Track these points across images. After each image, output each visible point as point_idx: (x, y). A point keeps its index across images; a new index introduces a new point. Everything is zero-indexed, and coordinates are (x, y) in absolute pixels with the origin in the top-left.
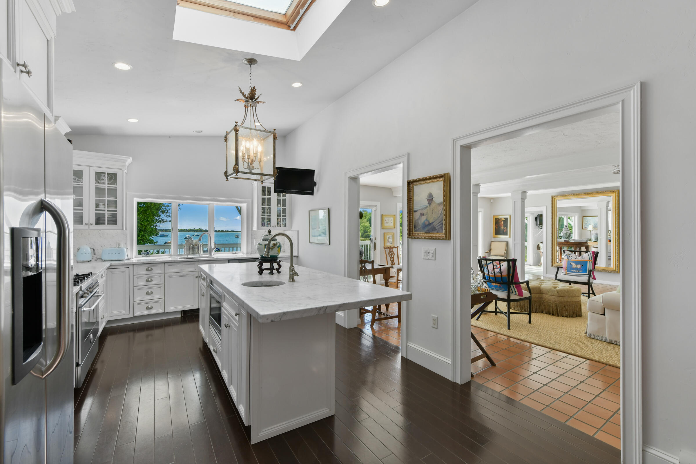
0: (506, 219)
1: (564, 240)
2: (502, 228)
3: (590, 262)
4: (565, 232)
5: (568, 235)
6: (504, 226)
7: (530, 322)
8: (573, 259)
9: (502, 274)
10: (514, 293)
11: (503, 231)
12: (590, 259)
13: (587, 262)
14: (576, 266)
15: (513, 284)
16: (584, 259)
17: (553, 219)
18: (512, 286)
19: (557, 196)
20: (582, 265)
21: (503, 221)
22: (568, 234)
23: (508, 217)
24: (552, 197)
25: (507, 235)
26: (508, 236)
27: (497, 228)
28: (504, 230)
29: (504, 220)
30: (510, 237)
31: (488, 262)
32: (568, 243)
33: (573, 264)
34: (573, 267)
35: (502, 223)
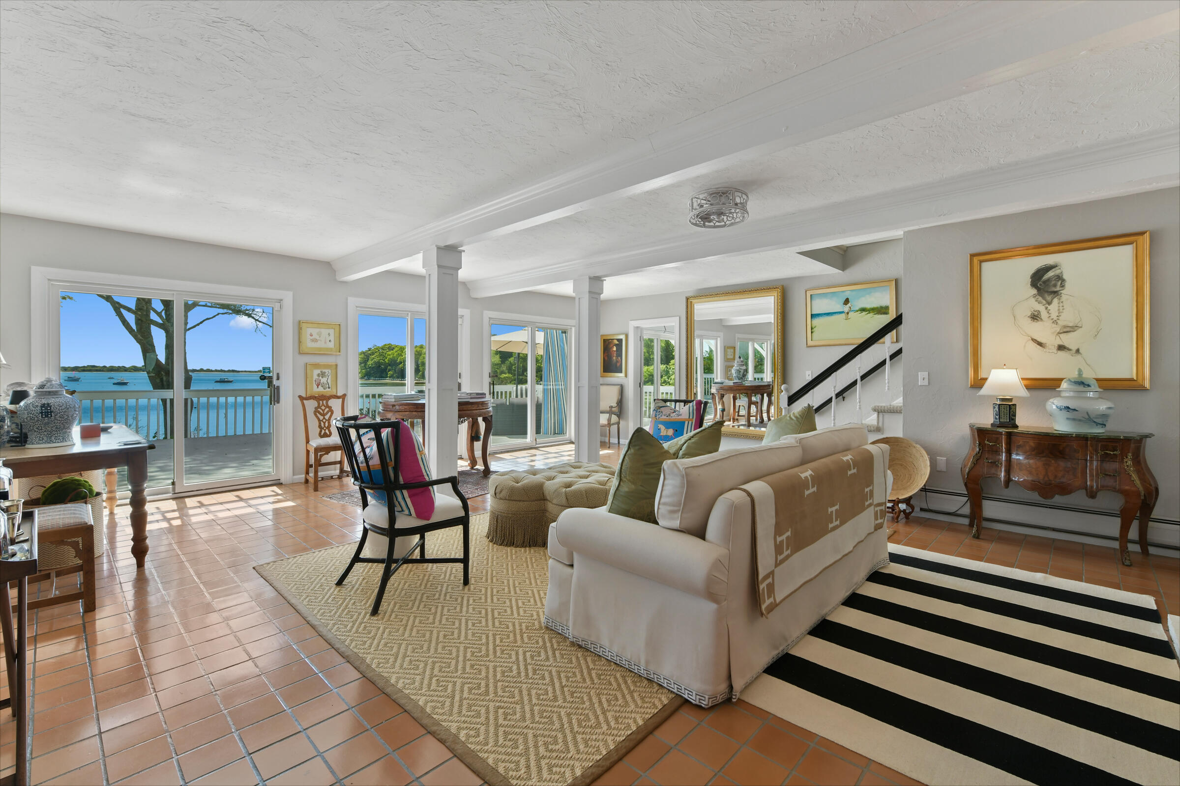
0: (620, 341)
1: (734, 383)
2: (614, 358)
3: (690, 422)
4: (738, 368)
5: (741, 373)
6: (617, 357)
7: (466, 582)
8: (664, 417)
9: (371, 463)
10: (407, 512)
11: (616, 365)
12: (691, 417)
13: (684, 423)
14: (667, 431)
15: (401, 488)
16: (680, 417)
17: (689, 341)
18: (398, 493)
19: (695, 297)
20: (676, 431)
21: (616, 345)
22: (742, 371)
23: (623, 337)
24: (687, 299)
25: (621, 372)
26: (622, 375)
27: (606, 358)
28: (617, 362)
29: (617, 343)
30: (626, 376)
33: (662, 427)
34: (662, 434)
35: (615, 349)
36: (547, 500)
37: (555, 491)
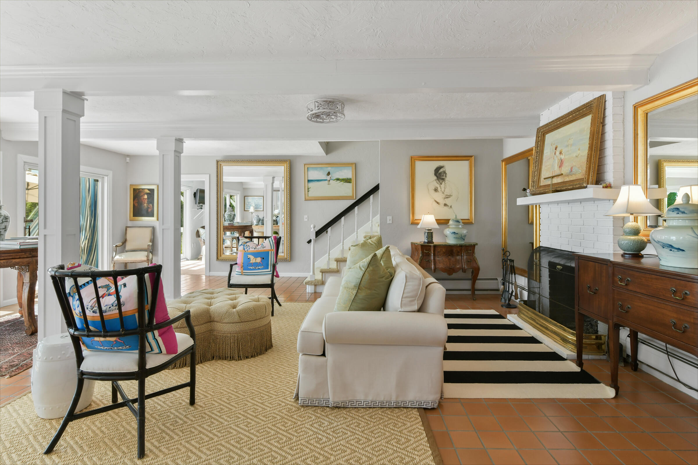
0: (152, 191)
1: (229, 224)
2: (145, 205)
3: (272, 252)
4: (229, 213)
5: (232, 217)
6: (149, 203)
7: (192, 402)
8: (251, 249)
9: (123, 309)
10: (156, 350)
11: (147, 211)
12: (272, 248)
13: (269, 252)
14: (256, 260)
15: (152, 330)
16: (264, 249)
17: (219, 193)
18: (150, 335)
19: (224, 161)
20: (263, 258)
21: (147, 194)
22: (233, 215)
23: (154, 187)
24: (217, 162)
25: (153, 216)
26: (154, 219)
27: (136, 205)
28: (148, 208)
29: (148, 192)
30: (158, 220)
31: (81, 281)
32: (233, 227)
33: (252, 257)
34: (251, 262)
35: (146, 197)
36: (213, 321)
37: (227, 312)
